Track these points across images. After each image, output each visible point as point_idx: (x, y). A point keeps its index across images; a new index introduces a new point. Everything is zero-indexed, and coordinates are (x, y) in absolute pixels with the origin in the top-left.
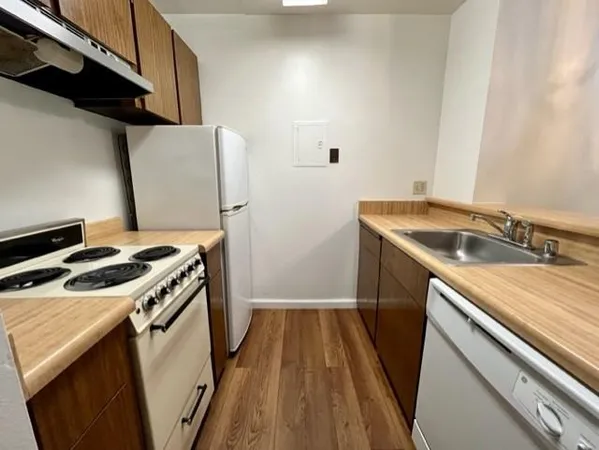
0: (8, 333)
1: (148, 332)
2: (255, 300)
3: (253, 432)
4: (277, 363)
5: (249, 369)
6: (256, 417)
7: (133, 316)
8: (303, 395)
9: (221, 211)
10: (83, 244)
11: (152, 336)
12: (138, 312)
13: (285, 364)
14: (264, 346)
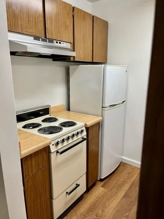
0: (19, 141)
1: (56, 153)
2: (124, 158)
3: (96, 216)
4: (122, 194)
5: (106, 190)
6: (100, 212)
7: (51, 146)
8: (127, 214)
9: (103, 107)
10: (49, 115)
11: (57, 155)
12: (53, 145)
13: (125, 196)
14: (119, 183)
